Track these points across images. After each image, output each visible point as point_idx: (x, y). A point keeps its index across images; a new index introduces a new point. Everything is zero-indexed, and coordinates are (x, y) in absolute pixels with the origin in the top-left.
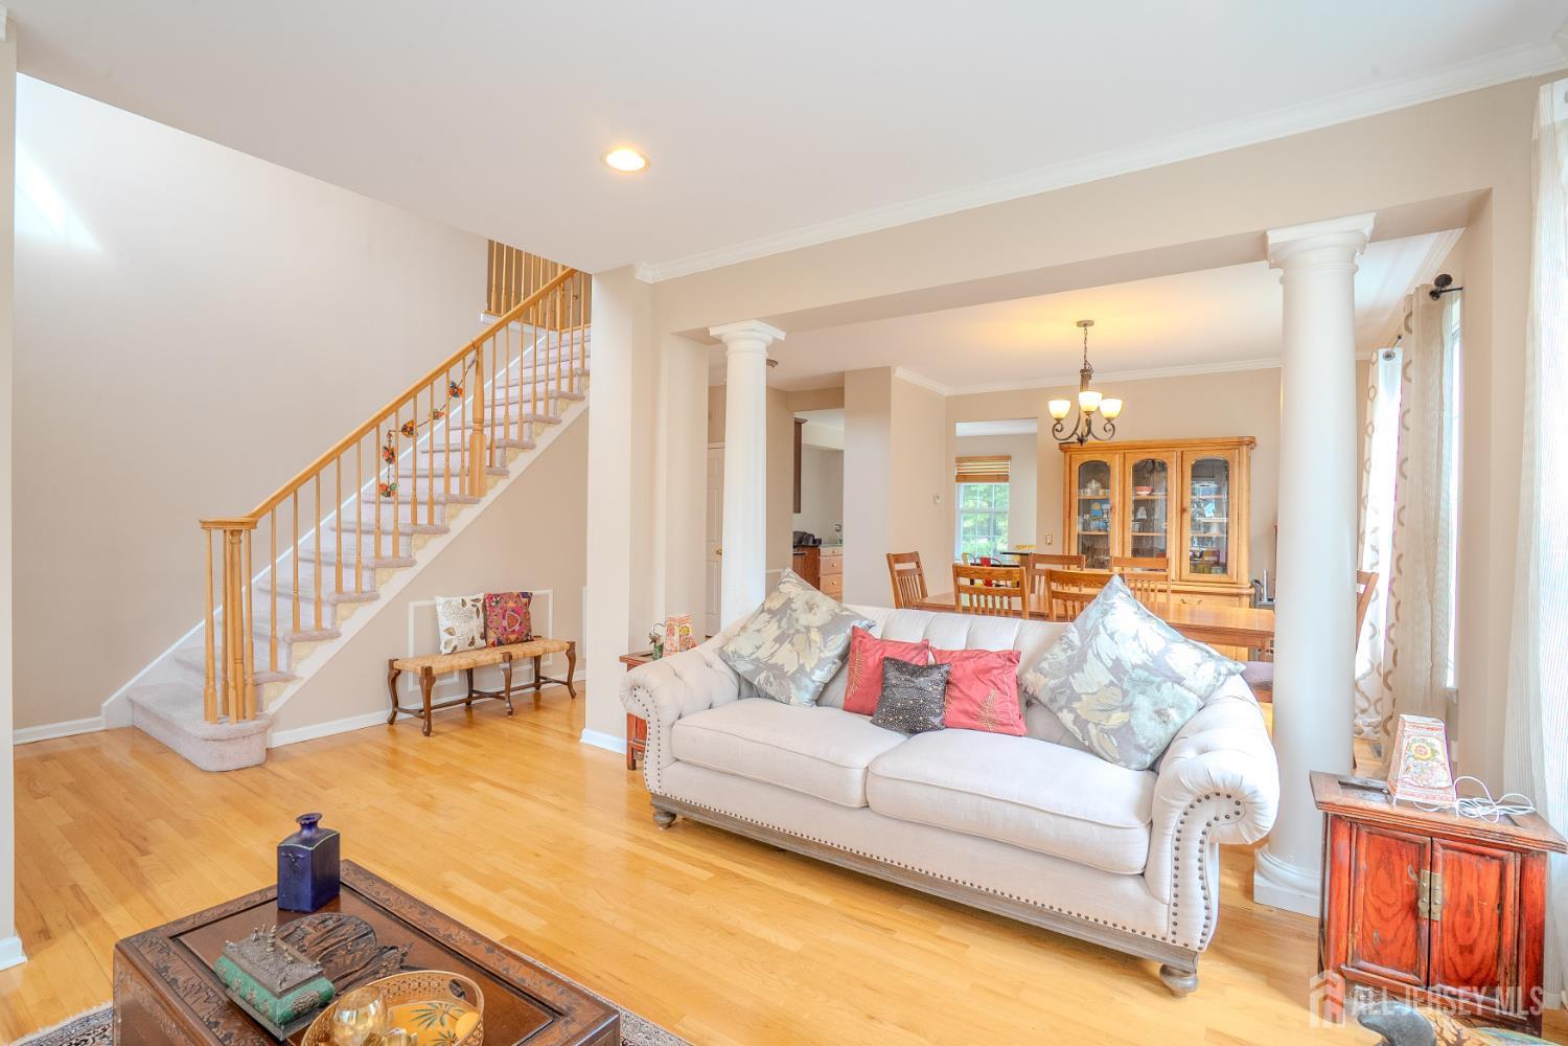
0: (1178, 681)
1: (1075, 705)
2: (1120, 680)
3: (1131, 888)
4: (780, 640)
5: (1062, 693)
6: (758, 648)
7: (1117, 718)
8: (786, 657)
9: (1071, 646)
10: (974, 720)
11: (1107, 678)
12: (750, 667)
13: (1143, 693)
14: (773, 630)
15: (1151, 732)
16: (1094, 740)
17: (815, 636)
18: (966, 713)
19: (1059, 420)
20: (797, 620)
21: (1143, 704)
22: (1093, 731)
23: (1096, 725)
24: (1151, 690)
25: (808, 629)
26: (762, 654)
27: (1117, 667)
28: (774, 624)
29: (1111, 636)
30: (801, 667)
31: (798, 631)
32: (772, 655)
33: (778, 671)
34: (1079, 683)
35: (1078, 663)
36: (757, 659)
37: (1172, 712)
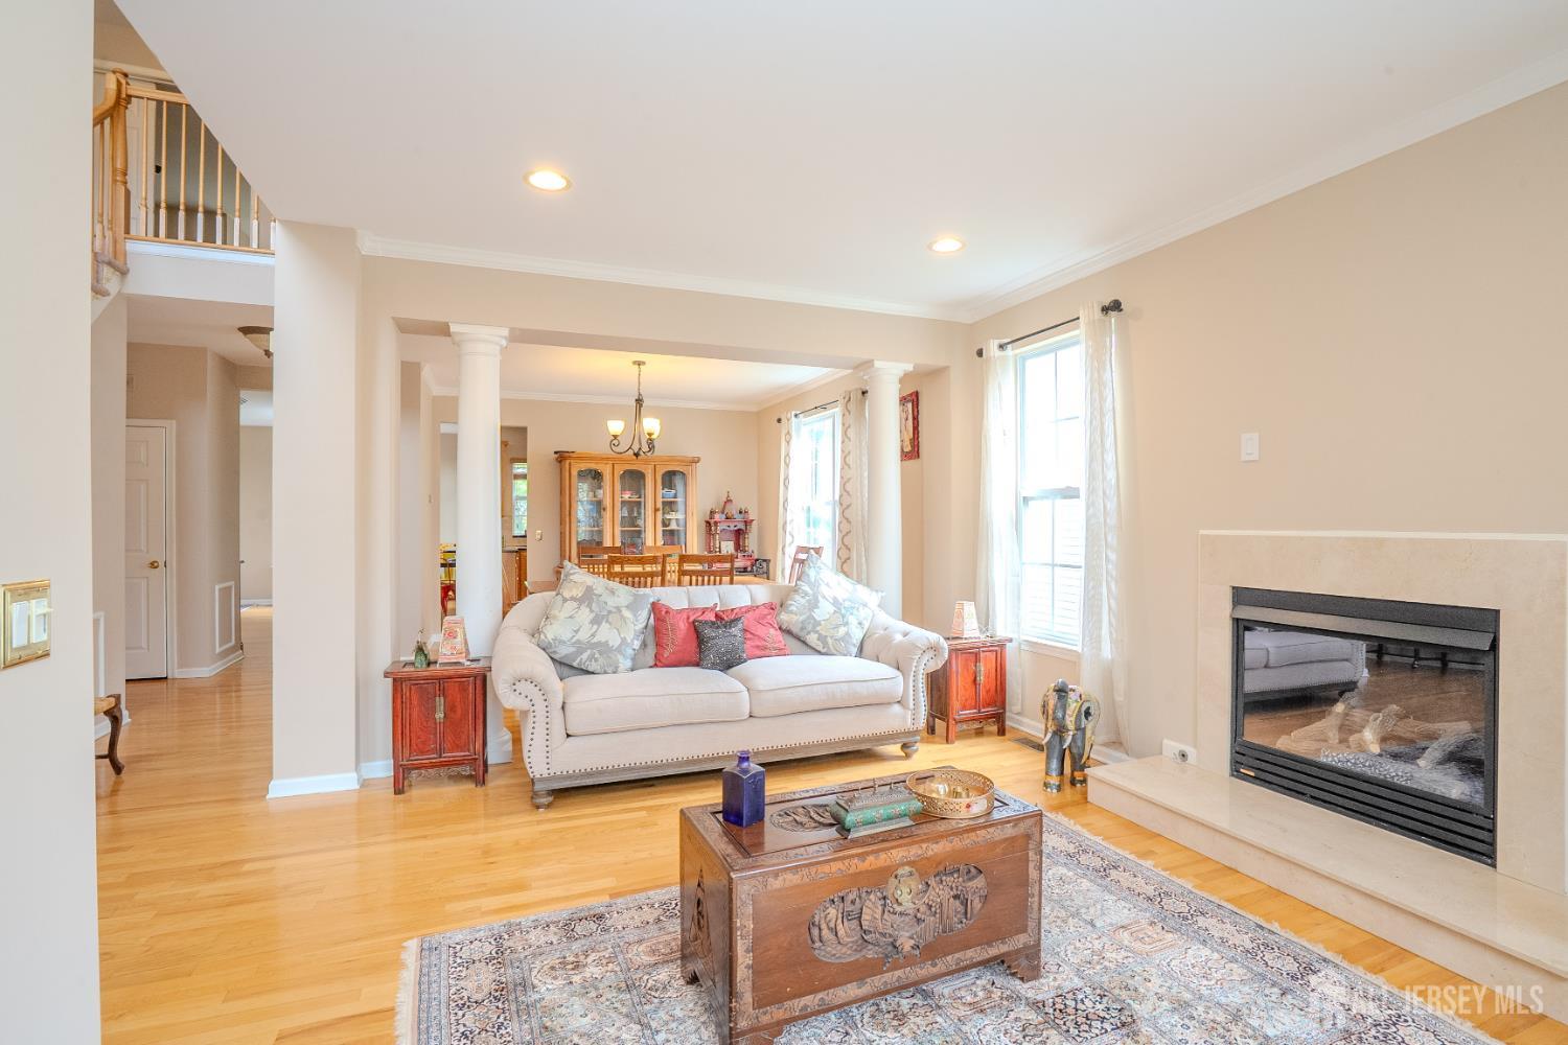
0: (865, 605)
1: (818, 628)
2: (839, 609)
3: (897, 708)
4: (596, 621)
5: (809, 623)
6: (576, 632)
7: (842, 631)
8: (607, 634)
9: (806, 594)
10: (763, 652)
11: (832, 609)
12: (572, 649)
13: (852, 614)
14: (585, 615)
15: (857, 635)
16: (831, 646)
17: (627, 614)
18: (758, 647)
19: (615, 437)
20: (606, 603)
21: (853, 620)
22: (830, 641)
23: (832, 637)
24: (855, 612)
25: (618, 609)
26: (583, 636)
27: (836, 602)
28: (585, 610)
29: (827, 585)
30: (624, 640)
31: (610, 612)
32: (593, 635)
33: (604, 648)
34: (818, 615)
35: (814, 604)
36: (578, 641)
37: (865, 622)
